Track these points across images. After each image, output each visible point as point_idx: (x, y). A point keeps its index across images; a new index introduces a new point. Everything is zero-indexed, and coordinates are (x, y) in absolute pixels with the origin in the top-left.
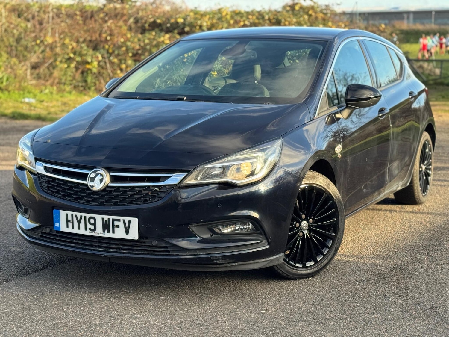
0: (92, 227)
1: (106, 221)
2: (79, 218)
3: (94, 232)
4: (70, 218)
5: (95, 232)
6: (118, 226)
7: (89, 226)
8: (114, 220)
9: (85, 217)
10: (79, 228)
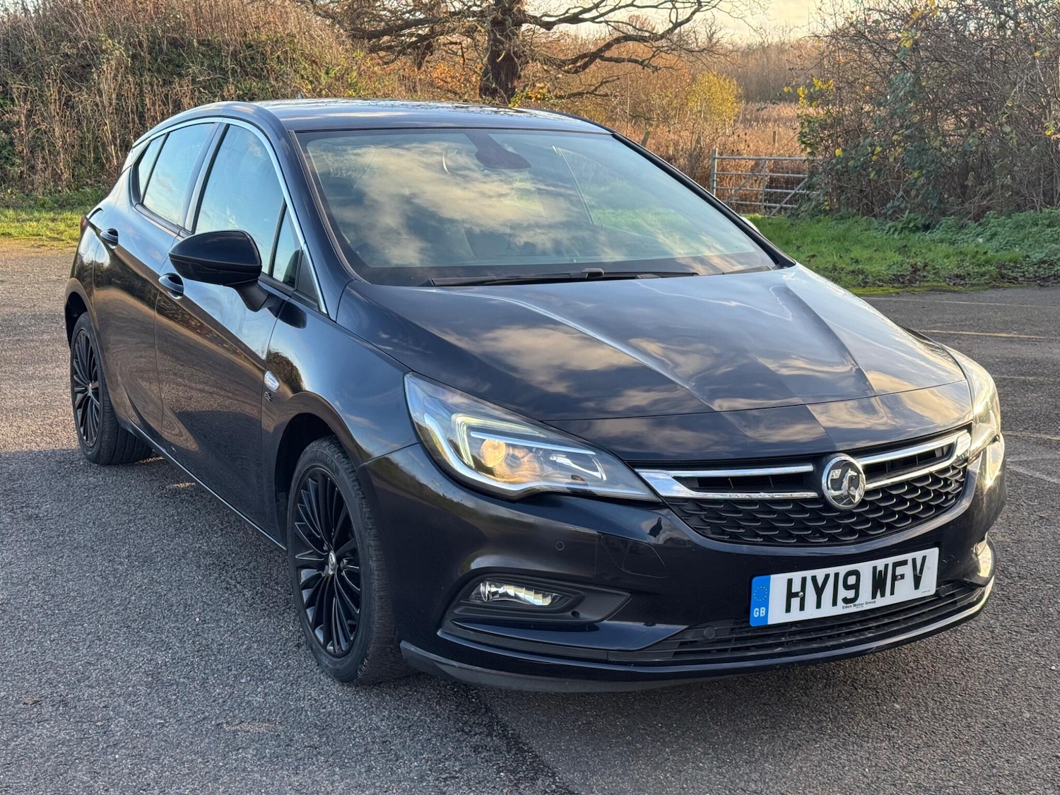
0: (851, 594)
1: (880, 572)
2: (820, 583)
3: (852, 605)
4: (796, 588)
5: (857, 603)
6: (902, 576)
7: (843, 593)
8: (896, 565)
9: (837, 575)
10: (819, 605)
